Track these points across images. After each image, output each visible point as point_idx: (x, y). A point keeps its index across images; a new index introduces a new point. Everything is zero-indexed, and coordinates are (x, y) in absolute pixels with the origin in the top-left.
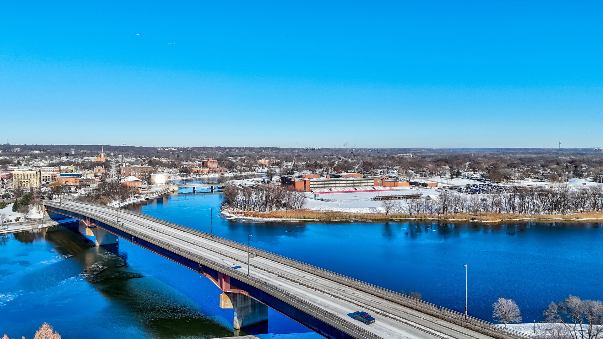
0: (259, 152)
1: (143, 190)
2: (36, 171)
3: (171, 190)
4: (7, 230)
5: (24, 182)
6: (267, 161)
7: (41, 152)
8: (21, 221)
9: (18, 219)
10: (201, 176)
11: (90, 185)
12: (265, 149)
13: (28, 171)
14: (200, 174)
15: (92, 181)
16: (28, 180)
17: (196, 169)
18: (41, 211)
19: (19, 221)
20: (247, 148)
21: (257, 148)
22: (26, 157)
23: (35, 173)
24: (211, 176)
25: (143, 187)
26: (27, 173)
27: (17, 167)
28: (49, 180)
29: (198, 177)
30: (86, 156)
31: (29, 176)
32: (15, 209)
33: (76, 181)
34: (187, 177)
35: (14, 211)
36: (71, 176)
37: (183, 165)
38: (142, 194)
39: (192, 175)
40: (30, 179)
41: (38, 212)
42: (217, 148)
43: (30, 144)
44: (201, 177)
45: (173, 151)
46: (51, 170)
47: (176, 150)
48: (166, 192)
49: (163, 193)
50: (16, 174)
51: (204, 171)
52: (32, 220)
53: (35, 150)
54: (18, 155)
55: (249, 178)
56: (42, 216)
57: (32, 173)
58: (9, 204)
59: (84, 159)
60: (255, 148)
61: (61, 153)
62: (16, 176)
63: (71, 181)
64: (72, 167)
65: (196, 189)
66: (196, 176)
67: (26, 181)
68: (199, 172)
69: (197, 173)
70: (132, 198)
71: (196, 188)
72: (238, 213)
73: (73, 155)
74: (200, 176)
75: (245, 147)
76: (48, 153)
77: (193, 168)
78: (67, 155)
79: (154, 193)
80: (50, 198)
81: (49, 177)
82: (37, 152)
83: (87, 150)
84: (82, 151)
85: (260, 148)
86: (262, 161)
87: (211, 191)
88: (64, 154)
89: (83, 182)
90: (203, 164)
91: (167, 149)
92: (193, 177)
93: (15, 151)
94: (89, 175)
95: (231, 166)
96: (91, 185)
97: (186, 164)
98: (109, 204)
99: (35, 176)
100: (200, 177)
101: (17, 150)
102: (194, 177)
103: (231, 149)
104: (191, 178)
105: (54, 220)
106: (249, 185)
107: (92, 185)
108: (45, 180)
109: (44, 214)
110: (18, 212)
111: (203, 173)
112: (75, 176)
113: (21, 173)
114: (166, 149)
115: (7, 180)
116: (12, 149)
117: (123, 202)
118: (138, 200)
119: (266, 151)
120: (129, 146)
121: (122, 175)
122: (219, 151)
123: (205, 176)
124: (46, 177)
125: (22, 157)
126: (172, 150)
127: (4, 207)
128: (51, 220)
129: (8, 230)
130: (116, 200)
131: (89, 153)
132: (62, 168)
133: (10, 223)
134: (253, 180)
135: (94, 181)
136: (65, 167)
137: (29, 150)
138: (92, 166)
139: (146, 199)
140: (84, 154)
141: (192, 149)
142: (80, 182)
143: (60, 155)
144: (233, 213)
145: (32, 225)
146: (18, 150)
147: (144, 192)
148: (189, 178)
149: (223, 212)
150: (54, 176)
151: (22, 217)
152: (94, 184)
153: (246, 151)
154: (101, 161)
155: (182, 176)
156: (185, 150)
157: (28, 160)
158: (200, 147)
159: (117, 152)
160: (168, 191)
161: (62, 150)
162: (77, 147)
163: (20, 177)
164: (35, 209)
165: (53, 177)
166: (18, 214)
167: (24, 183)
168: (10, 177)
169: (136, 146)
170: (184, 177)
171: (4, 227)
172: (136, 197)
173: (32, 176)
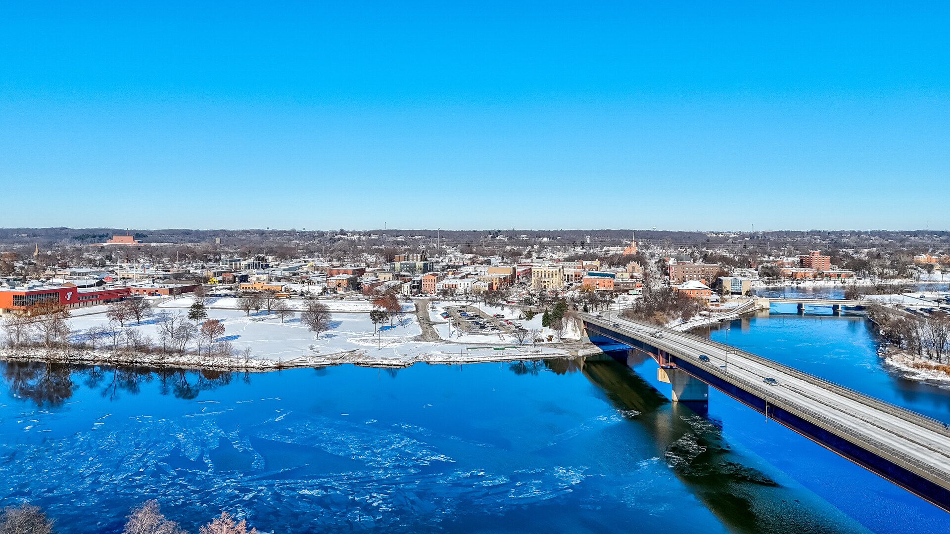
0: (902, 240)
1: (713, 305)
2: (558, 268)
3: (758, 307)
4: (540, 353)
5: (545, 282)
6: (933, 257)
7: (550, 240)
8: (554, 341)
9: (550, 338)
10: (802, 283)
11: (628, 291)
12: (915, 234)
13: (550, 267)
14: (798, 280)
15: (631, 285)
16: (550, 280)
17: (789, 271)
18: (578, 329)
19: (551, 340)
20: (874, 233)
21: (897, 233)
22: (535, 247)
23: (558, 271)
24: (820, 283)
25: (712, 300)
26: (549, 270)
27: (531, 261)
28: (572, 280)
29: (795, 285)
30: (606, 246)
31: (550, 274)
32: (546, 322)
33: (610, 284)
34: (775, 284)
35: (544, 325)
36: (601, 276)
37: (761, 262)
38: (712, 311)
39: (784, 281)
40: (552, 278)
41: (573, 330)
42: (812, 233)
43: (536, 229)
44: (802, 285)
45: (734, 238)
46: (572, 266)
47: (737, 236)
48: (750, 310)
49: (745, 312)
50: (536, 270)
51: (807, 275)
52: (567, 342)
53: (543, 237)
54: (525, 244)
55: (910, 292)
56: (580, 337)
57: (554, 270)
58: (536, 313)
59: (603, 250)
60: (892, 233)
61: (574, 242)
62: (536, 274)
63: (604, 284)
64: (597, 263)
65: (803, 308)
66: (792, 283)
67: (546, 280)
68: (795, 276)
69: (793, 276)
70: (697, 317)
71: (803, 305)
72: (929, 368)
73: (589, 245)
74: (800, 283)
75: (869, 230)
76: (559, 240)
77: (783, 269)
78: (583, 244)
79: (731, 310)
80: (586, 310)
81: (572, 276)
82: (546, 240)
83: (606, 237)
84: (600, 239)
85: (903, 233)
86: (923, 258)
87: (832, 313)
88: (578, 242)
89: (619, 285)
90: (802, 261)
91: (722, 234)
92: (786, 284)
93: (522, 239)
94: (622, 274)
95: (859, 267)
96: (630, 291)
97: (767, 262)
98: (666, 325)
99: (558, 274)
100: (799, 285)
101: (523, 237)
102: (789, 284)
103: (840, 234)
104: (783, 286)
105: (596, 345)
106: (920, 307)
107: (632, 291)
108: (566, 280)
109: (582, 334)
110: (550, 328)
111: (804, 278)
112: (606, 276)
113: (541, 270)
114: (720, 235)
115: (522, 278)
116: (518, 236)
117: (686, 323)
118: (707, 322)
119: (917, 238)
120: (663, 231)
121: (672, 277)
122: (816, 239)
123: (808, 284)
124: (568, 275)
125: (530, 247)
126: (731, 236)
127: (531, 319)
128: (591, 344)
129: (542, 353)
130: (674, 318)
131: (608, 241)
132: (585, 263)
133: (541, 343)
134: (922, 297)
135: (634, 285)
136: (589, 263)
137: (537, 237)
138: (623, 261)
139: (720, 321)
140: (602, 244)
141: (764, 234)
142: (615, 285)
143: (574, 245)
144: (917, 366)
145: (570, 350)
146: (525, 237)
147: (714, 307)
148: (778, 285)
149: (888, 361)
150: (577, 274)
151: (555, 336)
152: (633, 290)
153: (873, 238)
154: (632, 253)
155: (766, 283)
156: (752, 236)
157: (539, 252)
158: (779, 232)
159: (646, 240)
160: (753, 308)
161: (574, 237)
162: (592, 233)
163: (540, 274)
164: (570, 325)
165: (576, 276)
166: (549, 331)
167: (545, 284)
168: (528, 273)
169: (673, 231)
170: (769, 283)
171: (537, 348)
172: (705, 315)
173: (554, 274)
